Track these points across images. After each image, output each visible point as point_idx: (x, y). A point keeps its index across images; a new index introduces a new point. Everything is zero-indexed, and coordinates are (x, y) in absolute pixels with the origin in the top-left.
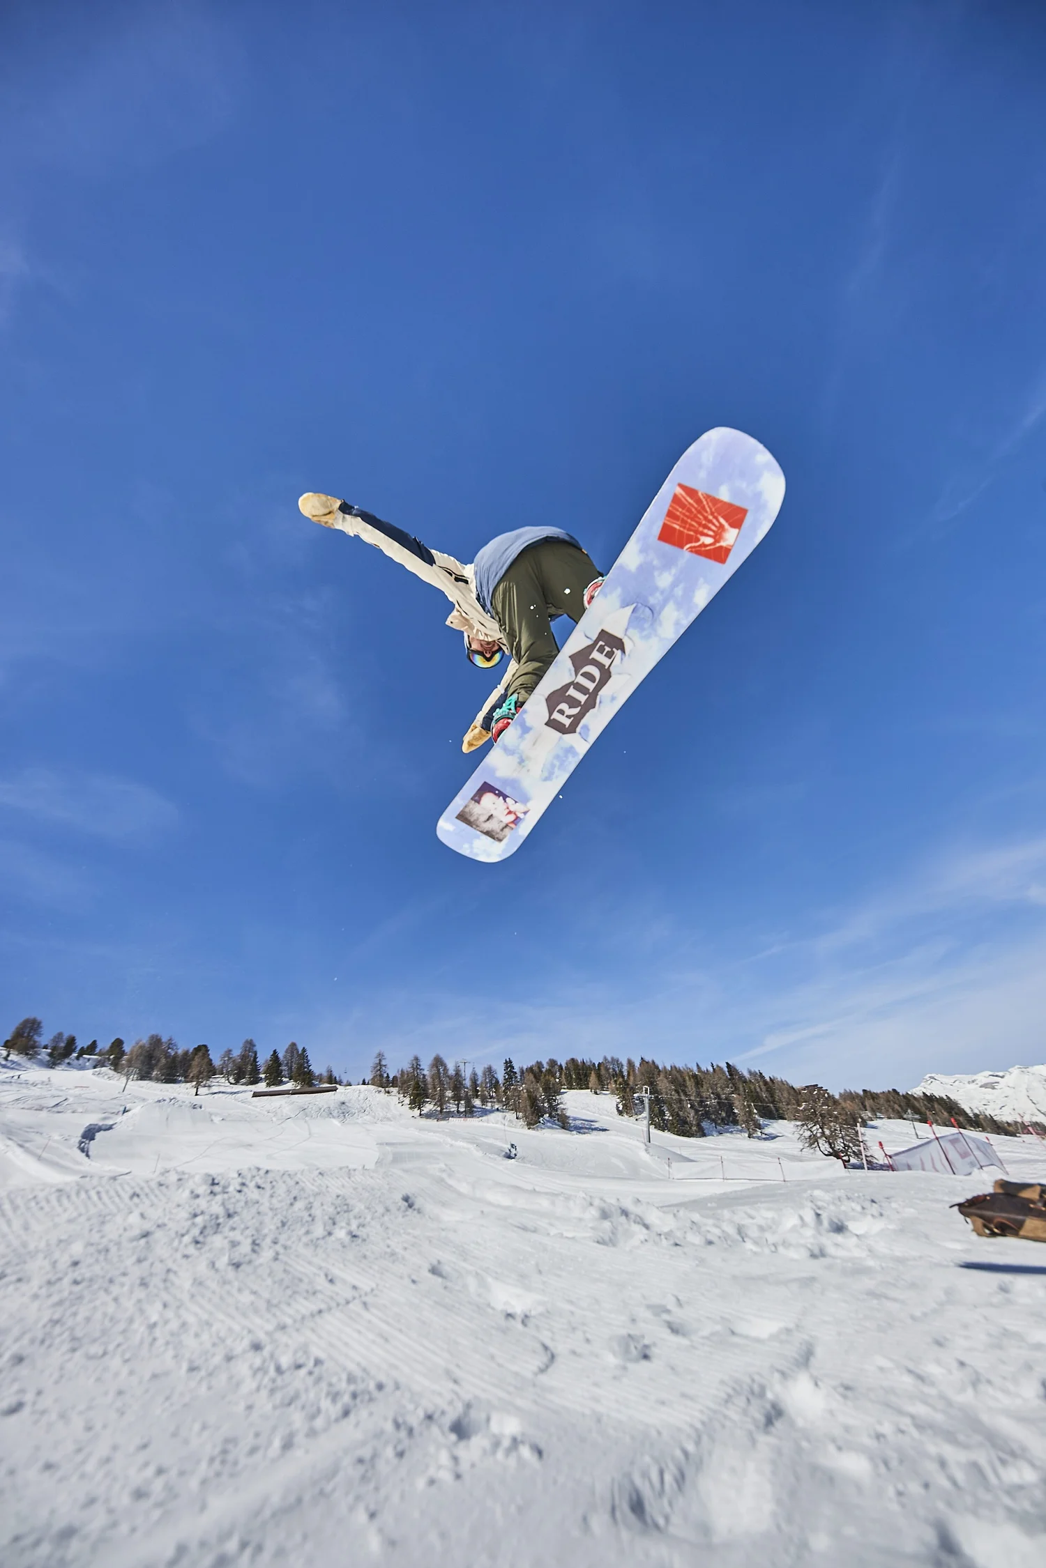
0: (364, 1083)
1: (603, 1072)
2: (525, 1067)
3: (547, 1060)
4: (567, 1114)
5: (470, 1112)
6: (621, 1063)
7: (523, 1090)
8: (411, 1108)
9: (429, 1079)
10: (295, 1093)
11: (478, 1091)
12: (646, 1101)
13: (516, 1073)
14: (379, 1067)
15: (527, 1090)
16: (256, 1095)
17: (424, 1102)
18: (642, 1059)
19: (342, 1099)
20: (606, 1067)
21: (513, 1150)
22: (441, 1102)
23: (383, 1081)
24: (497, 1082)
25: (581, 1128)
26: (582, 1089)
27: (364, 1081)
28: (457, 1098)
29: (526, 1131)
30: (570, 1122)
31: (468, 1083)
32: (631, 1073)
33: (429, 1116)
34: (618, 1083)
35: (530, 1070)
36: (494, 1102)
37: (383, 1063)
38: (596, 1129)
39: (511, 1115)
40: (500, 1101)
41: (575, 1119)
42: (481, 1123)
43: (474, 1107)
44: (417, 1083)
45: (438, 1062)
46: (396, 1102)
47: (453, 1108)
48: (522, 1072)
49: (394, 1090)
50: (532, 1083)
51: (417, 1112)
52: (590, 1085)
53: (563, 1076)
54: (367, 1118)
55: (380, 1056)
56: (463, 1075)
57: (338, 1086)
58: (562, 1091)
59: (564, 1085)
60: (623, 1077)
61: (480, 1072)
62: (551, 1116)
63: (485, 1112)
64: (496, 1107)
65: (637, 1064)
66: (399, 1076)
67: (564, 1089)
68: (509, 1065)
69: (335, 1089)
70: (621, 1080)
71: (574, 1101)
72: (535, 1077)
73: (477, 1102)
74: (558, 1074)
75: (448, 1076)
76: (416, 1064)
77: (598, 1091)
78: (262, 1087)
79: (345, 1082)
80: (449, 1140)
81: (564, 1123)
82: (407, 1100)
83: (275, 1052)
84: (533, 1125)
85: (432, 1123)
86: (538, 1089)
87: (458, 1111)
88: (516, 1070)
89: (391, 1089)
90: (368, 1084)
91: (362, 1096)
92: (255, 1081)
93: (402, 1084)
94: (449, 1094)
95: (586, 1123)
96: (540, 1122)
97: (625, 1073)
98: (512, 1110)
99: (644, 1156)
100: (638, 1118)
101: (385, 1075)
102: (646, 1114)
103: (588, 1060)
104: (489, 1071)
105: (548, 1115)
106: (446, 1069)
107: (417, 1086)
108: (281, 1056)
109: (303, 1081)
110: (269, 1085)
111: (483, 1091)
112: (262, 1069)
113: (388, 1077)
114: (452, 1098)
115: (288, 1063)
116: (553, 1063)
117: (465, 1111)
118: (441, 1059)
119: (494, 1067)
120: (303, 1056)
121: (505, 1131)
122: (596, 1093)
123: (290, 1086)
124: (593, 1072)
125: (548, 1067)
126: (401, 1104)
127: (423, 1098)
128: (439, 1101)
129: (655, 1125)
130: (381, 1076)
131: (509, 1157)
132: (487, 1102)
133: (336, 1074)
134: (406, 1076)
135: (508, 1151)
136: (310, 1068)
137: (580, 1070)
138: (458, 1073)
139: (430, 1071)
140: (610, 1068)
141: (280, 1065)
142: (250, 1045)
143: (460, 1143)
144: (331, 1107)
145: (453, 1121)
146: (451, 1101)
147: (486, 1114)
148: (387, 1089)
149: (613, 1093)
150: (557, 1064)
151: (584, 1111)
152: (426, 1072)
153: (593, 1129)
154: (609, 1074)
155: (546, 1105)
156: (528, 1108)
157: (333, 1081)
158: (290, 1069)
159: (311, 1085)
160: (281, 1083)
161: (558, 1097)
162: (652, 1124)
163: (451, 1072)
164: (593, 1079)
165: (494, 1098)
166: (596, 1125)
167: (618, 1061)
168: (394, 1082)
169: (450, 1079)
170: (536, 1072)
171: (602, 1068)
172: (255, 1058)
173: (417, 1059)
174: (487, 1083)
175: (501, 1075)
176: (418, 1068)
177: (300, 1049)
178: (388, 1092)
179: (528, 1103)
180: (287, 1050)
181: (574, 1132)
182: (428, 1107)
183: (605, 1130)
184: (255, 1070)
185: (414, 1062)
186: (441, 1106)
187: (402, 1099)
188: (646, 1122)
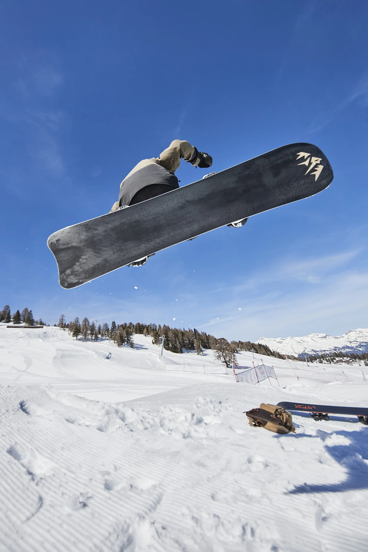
0: (55, 326)
1: (149, 328)
2: (120, 325)
3: (129, 323)
4: (134, 343)
5: (96, 339)
6: (156, 326)
7: (118, 333)
8: (73, 336)
9: (82, 326)
10: (25, 327)
11: (100, 332)
12: (163, 340)
13: (116, 326)
14: (62, 320)
15: (120, 333)
16: (8, 327)
17: (79, 334)
18: (164, 325)
19: (45, 331)
20: (151, 327)
21: (110, 355)
22: (85, 335)
23: (63, 326)
24: (108, 329)
25: (138, 348)
26: (140, 334)
27: (55, 325)
28: (92, 334)
29: (117, 348)
30: (134, 345)
31: (97, 329)
32: (159, 330)
33: (80, 340)
34: (154, 333)
35: (122, 326)
36: (106, 336)
37: (64, 319)
38: (143, 348)
39: (112, 342)
40: (108, 336)
41: (136, 344)
42: (99, 344)
43: (98, 338)
44: (77, 327)
45: (86, 320)
46: (67, 334)
47: (90, 337)
48: (119, 326)
49: (67, 329)
50: (122, 330)
51: (75, 338)
52: (144, 333)
53: (134, 329)
54: (55, 339)
55: (63, 316)
56: (95, 326)
57: (44, 326)
58: (133, 334)
59: (134, 332)
60: (156, 331)
61: (102, 325)
62: (127, 343)
63: (102, 340)
64: (107, 338)
65: (162, 327)
66: (70, 324)
67: (134, 333)
68: (114, 323)
69: (43, 327)
70: (155, 332)
71: (137, 338)
72: (123, 328)
73: (100, 336)
74: (132, 328)
75: (89, 326)
76: (77, 320)
77: (146, 335)
78: (11, 324)
79: (47, 325)
80: (85, 350)
81: (132, 345)
82: (72, 333)
83: (18, 311)
84: (120, 345)
85: (81, 342)
86: (124, 333)
87: (92, 339)
88: (116, 325)
89: (66, 329)
90: (57, 326)
91: (53, 331)
92: (8, 321)
93: (71, 327)
94: (89, 332)
95: (140, 346)
96: (123, 345)
97: (157, 330)
98: (113, 340)
99: (158, 360)
100: (159, 345)
101: (64, 323)
102: (162, 344)
103: (144, 324)
104: (106, 325)
105: (126, 342)
106: (89, 323)
107: (76, 329)
108: (21, 312)
109: (29, 323)
110: (14, 323)
111: (102, 332)
112: (12, 317)
113: (65, 324)
114: (90, 334)
115: (23, 316)
116: (131, 324)
117: (94, 339)
118: (87, 319)
119: (108, 324)
120: (30, 314)
121: (108, 347)
122: (145, 336)
123: (23, 324)
124: (145, 328)
125: (129, 325)
126: (69, 335)
127: (78, 333)
128: (85, 334)
129: (165, 348)
130: (62, 323)
131: (108, 358)
132: (104, 336)
133: (44, 321)
134: (72, 324)
135: (108, 356)
136: (33, 318)
137: (141, 327)
138: (93, 325)
139: (83, 323)
140: (152, 327)
141: (20, 316)
142: (7, 307)
143: (90, 352)
144: (40, 334)
145: (89, 343)
146: (89, 335)
147: (103, 341)
148: (64, 329)
149: (152, 336)
150: (132, 324)
151: (140, 342)
152: (81, 323)
153: (142, 348)
154: (151, 329)
155: (126, 339)
156: (119, 339)
157: (42, 324)
158: (24, 318)
159: (32, 324)
160: (20, 323)
161: (131, 336)
162: (164, 348)
163: (91, 324)
164: (145, 331)
165: (106, 335)
166: (144, 347)
167: (155, 325)
168: (67, 326)
169: (90, 327)
170: (124, 327)
171: (149, 327)
172: (9, 313)
173: (77, 318)
174: (104, 329)
175: (110, 327)
176: (78, 322)
177: (29, 311)
178: (65, 330)
179: (119, 338)
180: (23, 311)
181: (135, 349)
182: (80, 337)
183: (147, 349)
184: (9, 317)
185: (76, 319)
186: (85, 336)
187: (70, 332)
188: (162, 347)
